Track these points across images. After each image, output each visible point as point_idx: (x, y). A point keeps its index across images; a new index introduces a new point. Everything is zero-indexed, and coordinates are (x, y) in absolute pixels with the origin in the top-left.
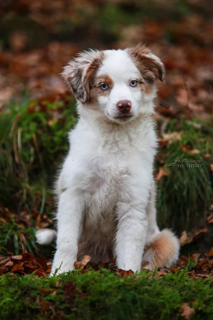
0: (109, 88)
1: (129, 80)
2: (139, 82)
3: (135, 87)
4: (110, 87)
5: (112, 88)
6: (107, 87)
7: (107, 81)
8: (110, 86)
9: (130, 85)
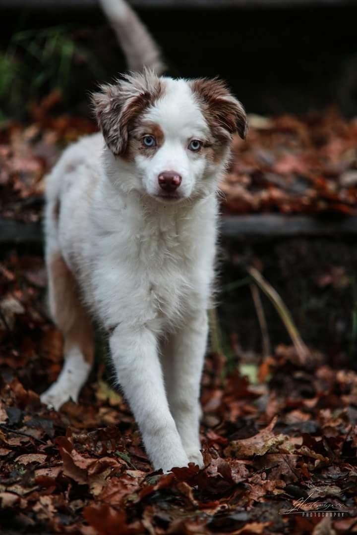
0: (156, 145)
1: (189, 139)
2: (204, 144)
3: (196, 152)
4: (157, 143)
5: (159, 146)
6: (153, 143)
7: (156, 133)
8: (159, 142)
9: (189, 148)
